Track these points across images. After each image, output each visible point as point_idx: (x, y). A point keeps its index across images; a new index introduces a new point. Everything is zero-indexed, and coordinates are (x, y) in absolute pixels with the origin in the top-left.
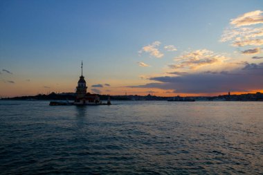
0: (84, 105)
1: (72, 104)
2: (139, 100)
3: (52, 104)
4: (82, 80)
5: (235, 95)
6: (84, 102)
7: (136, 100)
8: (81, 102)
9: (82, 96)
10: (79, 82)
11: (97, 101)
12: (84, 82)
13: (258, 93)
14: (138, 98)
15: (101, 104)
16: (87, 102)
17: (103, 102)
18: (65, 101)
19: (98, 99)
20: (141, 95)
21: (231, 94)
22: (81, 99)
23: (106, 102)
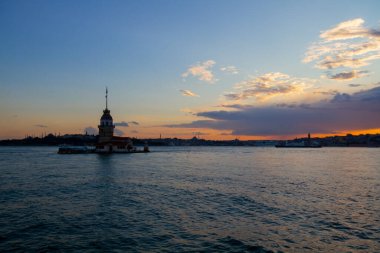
0: (111, 152)
1: (93, 152)
2: (180, 145)
3: (61, 152)
4: (107, 115)
5: (317, 139)
6: (111, 149)
7: (176, 145)
8: (106, 149)
9: (107, 139)
10: (102, 118)
11: (130, 148)
12: (110, 118)
13: (349, 135)
14: (178, 143)
15: (135, 152)
16: (115, 148)
17: (138, 148)
18: (80, 147)
19: (131, 143)
20: (183, 138)
21: (312, 136)
22: (106, 143)
23: (142, 149)
